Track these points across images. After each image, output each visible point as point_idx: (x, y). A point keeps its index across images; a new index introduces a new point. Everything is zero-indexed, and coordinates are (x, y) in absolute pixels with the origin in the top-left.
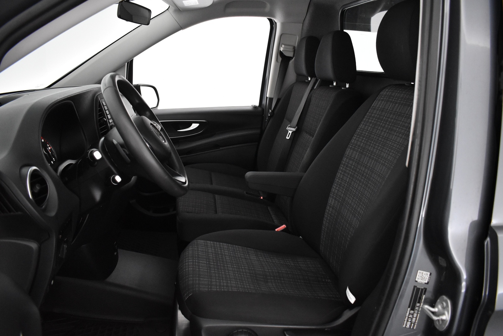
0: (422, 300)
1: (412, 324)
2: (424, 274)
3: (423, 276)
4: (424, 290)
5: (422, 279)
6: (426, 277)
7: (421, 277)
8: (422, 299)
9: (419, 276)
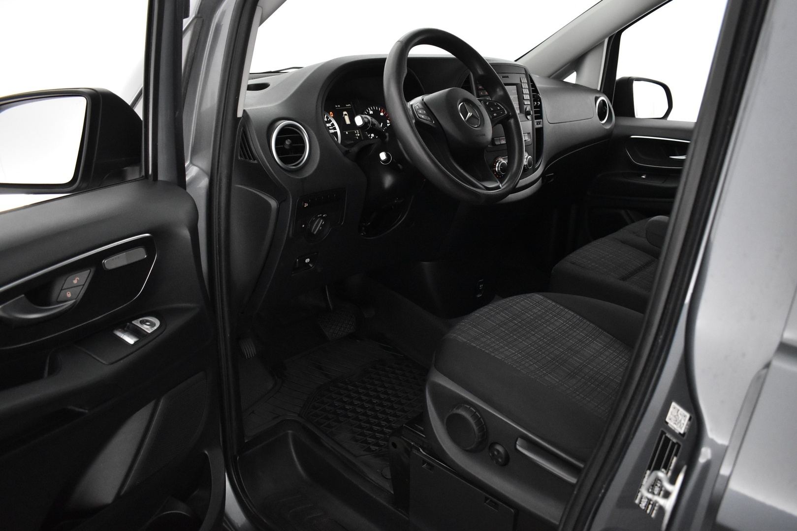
0: (670, 466)
1: (650, 506)
2: (681, 414)
3: (679, 418)
4: (676, 447)
5: (676, 423)
6: (683, 421)
7: (675, 416)
8: (671, 463)
9: (673, 413)
